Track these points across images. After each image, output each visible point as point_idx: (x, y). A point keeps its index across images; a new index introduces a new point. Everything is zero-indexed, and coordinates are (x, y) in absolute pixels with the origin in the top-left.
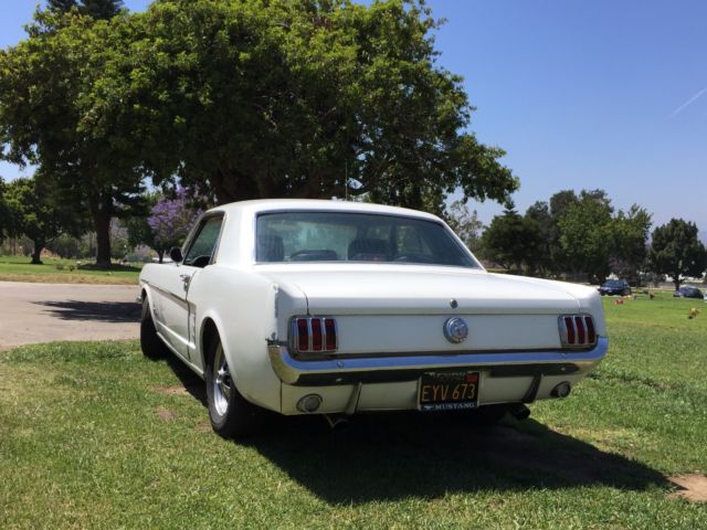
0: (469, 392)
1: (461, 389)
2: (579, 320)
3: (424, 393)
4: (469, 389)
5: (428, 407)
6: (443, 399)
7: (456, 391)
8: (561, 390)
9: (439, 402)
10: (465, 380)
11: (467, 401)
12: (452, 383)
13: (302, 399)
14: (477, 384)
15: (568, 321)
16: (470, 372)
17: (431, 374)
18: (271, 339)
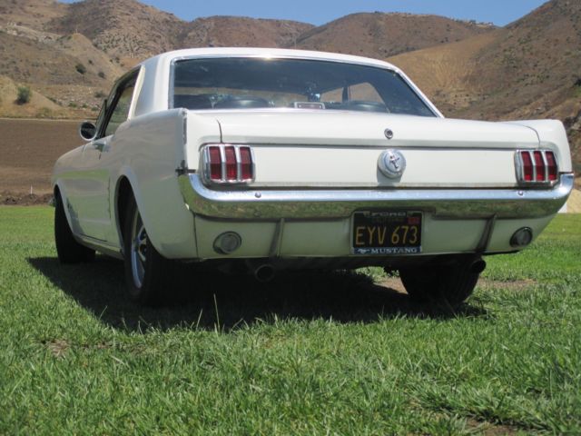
0: (410, 236)
1: (401, 232)
2: (538, 153)
3: (358, 235)
4: (411, 232)
5: (363, 251)
6: (381, 242)
7: (394, 235)
8: (521, 237)
9: (376, 245)
10: (405, 221)
11: (410, 245)
12: (390, 225)
13: (218, 237)
14: (419, 227)
15: (526, 155)
16: (412, 212)
17: (365, 213)
18: (181, 168)
